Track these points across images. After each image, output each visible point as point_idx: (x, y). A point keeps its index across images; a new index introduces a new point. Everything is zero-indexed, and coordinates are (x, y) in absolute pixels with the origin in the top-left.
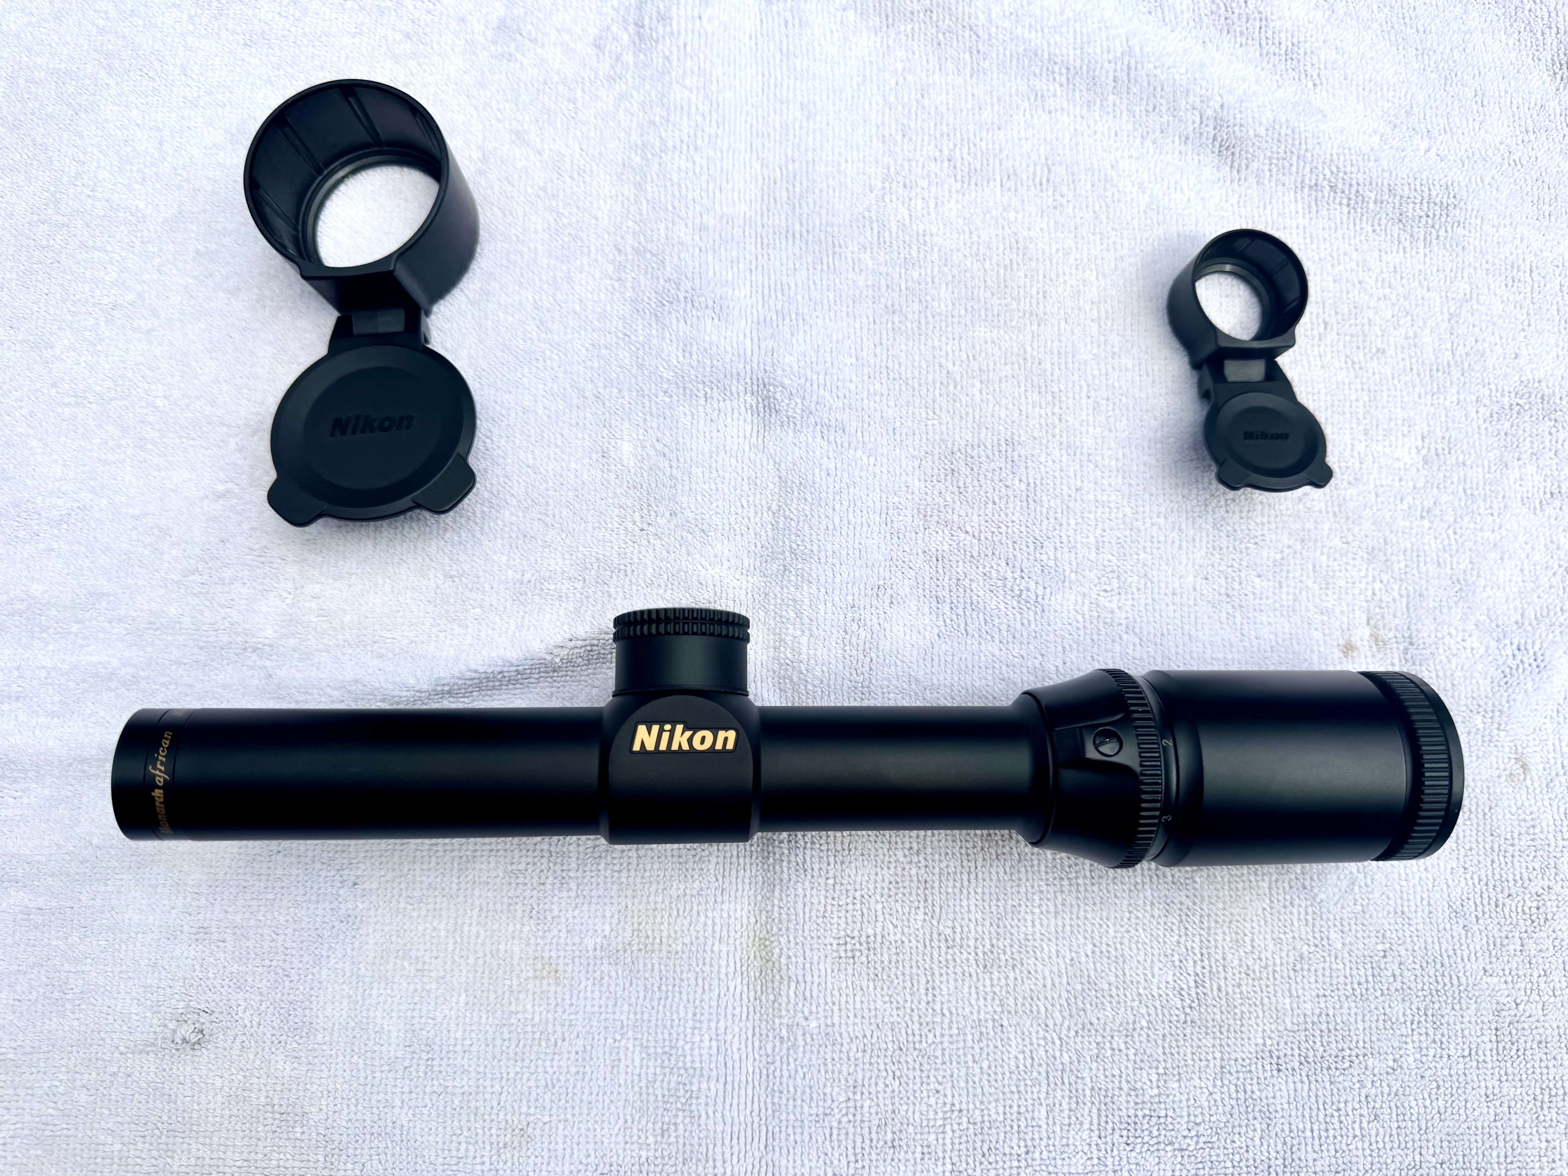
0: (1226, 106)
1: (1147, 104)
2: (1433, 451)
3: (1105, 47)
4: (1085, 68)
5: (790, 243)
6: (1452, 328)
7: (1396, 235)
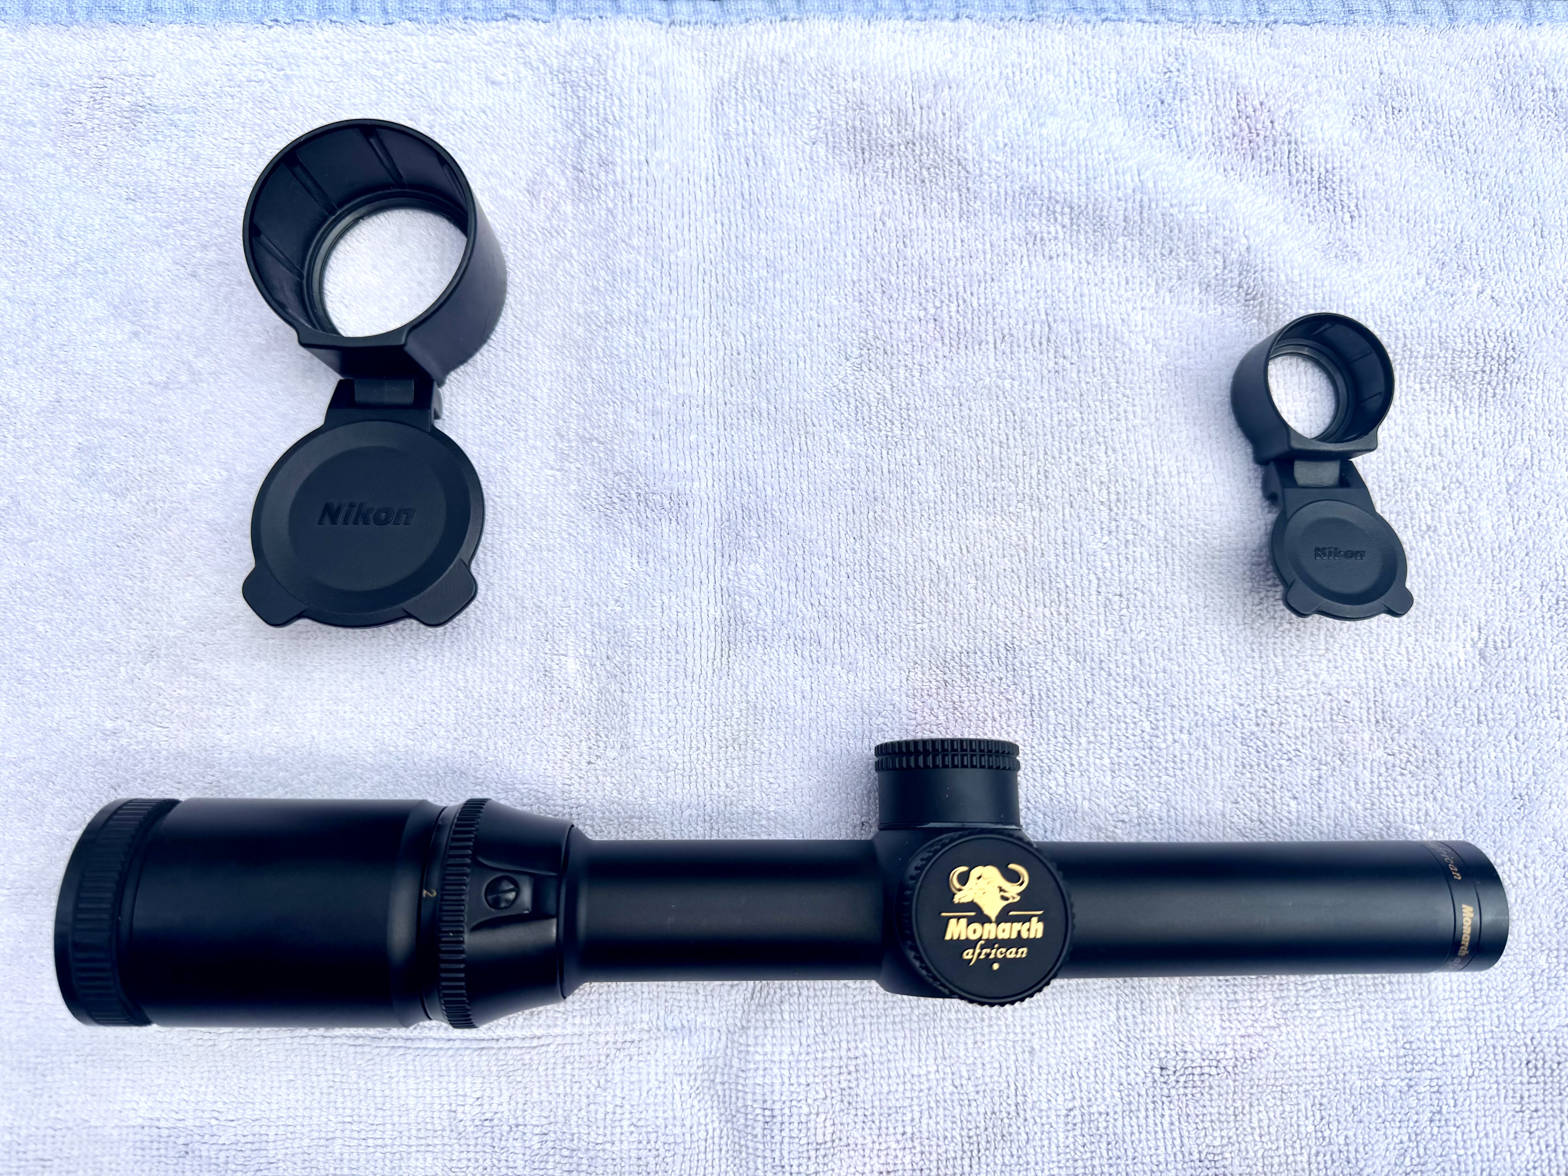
0: (1253, 248)
1: (1163, 248)
2: (1491, 644)
3: (1114, 183)
4: (1090, 207)
5: (756, 422)
6: (1511, 500)
7: (1447, 393)
